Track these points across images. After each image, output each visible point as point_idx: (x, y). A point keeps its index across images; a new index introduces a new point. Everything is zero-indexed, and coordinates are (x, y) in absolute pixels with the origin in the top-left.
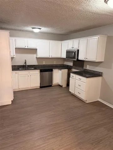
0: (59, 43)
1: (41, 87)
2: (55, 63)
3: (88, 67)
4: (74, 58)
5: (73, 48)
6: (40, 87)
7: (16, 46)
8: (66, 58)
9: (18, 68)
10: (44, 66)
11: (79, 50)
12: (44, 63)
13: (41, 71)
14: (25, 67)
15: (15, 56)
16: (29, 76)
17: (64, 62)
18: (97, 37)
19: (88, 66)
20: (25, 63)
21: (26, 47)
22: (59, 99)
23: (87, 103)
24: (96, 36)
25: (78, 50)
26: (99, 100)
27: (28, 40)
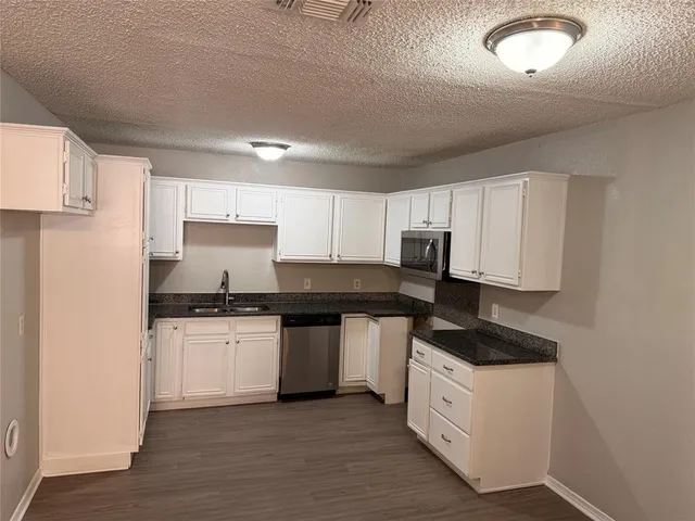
0: (375, 201)
1: (284, 398)
2: (357, 286)
3: (498, 315)
4: (432, 267)
5: (428, 223)
6: (279, 394)
7: (189, 215)
8: (402, 265)
9: (191, 308)
10: (308, 298)
11: (449, 234)
12: (307, 286)
13: (287, 322)
14: (222, 303)
15: (180, 257)
16: (232, 343)
17: (399, 286)
18: (520, 182)
19: (495, 307)
20: (225, 284)
21: (232, 220)
22: (349, 465)
23: (482, 491)
24: (514, 178)
25: (448, 236)
26: (547, 484)
27: (239, 188)
